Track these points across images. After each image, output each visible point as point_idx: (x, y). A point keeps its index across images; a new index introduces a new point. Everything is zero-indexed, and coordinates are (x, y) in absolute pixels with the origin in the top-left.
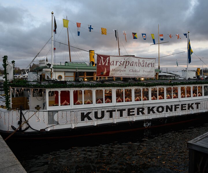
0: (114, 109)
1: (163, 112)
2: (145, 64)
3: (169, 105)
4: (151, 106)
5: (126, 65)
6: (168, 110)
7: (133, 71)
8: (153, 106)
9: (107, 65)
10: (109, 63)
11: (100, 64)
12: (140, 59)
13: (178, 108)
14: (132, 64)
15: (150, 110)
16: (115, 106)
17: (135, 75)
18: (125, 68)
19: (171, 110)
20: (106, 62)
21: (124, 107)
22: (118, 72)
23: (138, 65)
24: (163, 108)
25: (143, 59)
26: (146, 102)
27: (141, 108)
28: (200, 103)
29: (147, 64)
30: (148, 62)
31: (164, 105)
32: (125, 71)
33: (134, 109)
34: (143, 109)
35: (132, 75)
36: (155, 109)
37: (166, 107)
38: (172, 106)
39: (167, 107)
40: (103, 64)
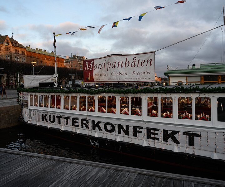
0: (61, 115)
1: (113, 133)
2: (137, 62)
3: (124, 124)
4: (97, 120)
5: (108, 68)
6: (122, 131)
7: (116, 74)
8: (100, 120)
9: (91, 69)
10: (93, 67)
11: (85, 70)
12: (128, 57)
13: (141, 132)
14: (113, 66)
15: (96, 125)
16: (61, 113)
17: (120, 79)
18: (107, 71)
19: (127, 133)
20: (90, 67)
21: (69, 115)
22: (102, 77)
23: (123, 65)
24: (113, 126)
25: (134, 56)
26: (90, 113)
27: (85, 120)
28: (199, 135)
29: (140, 62)
30: (142, 59)
31: (115, 123)
32: (107, 74)
33: (78, 119)
34: (87, 122)
35: (115, 79)
36: (102, 125)
37: (117, 126)
38: (128, 127)
39: (120, 127)
40: (88, 69)
